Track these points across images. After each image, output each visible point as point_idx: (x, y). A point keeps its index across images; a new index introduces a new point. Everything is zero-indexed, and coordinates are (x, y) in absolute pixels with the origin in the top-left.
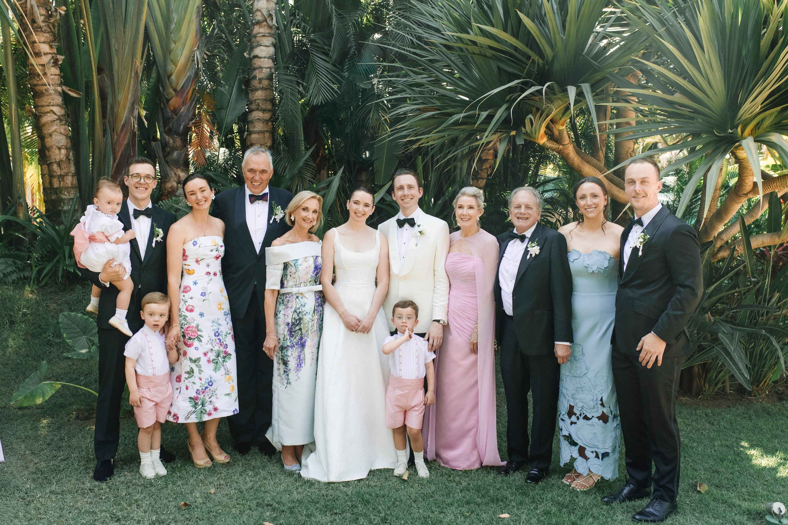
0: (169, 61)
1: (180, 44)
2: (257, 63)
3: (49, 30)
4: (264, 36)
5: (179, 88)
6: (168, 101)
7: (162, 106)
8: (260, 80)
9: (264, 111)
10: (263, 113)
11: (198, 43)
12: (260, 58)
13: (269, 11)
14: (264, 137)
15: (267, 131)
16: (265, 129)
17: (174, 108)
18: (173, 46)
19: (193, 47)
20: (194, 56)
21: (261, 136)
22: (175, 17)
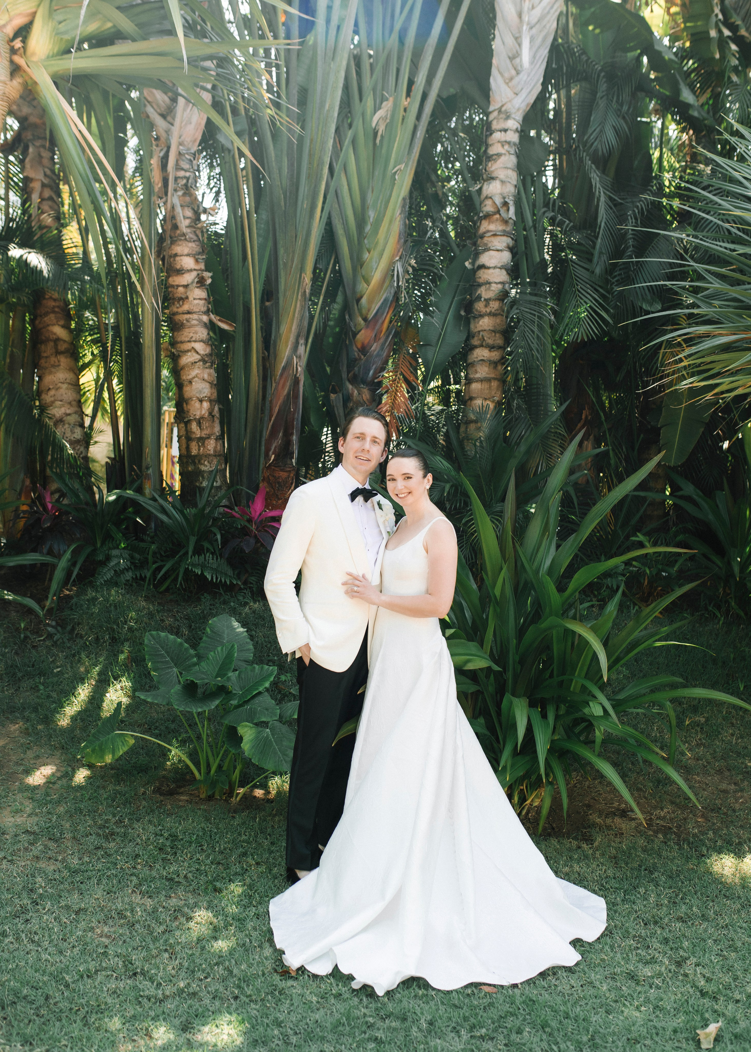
0: (360, 278)
1: (375, 254)
2: (483, 275)
3: (195, 238)
4: (495, 235)
5: (370, 316)
6: (355, 334)
7: (347, 342)
8: (487, 301)
9: (491, 348)
10: (490, 351)
11: (401, 250)
12: (489, 268)
13: (504, 198)
14: (490, 387)
15: (495, 379)
16: (493, 376)
17: (363, 344)
18: (366, 255)
19: (393, 256)
20: (394, 270)
21: (485, 385)
22: (371, 215)
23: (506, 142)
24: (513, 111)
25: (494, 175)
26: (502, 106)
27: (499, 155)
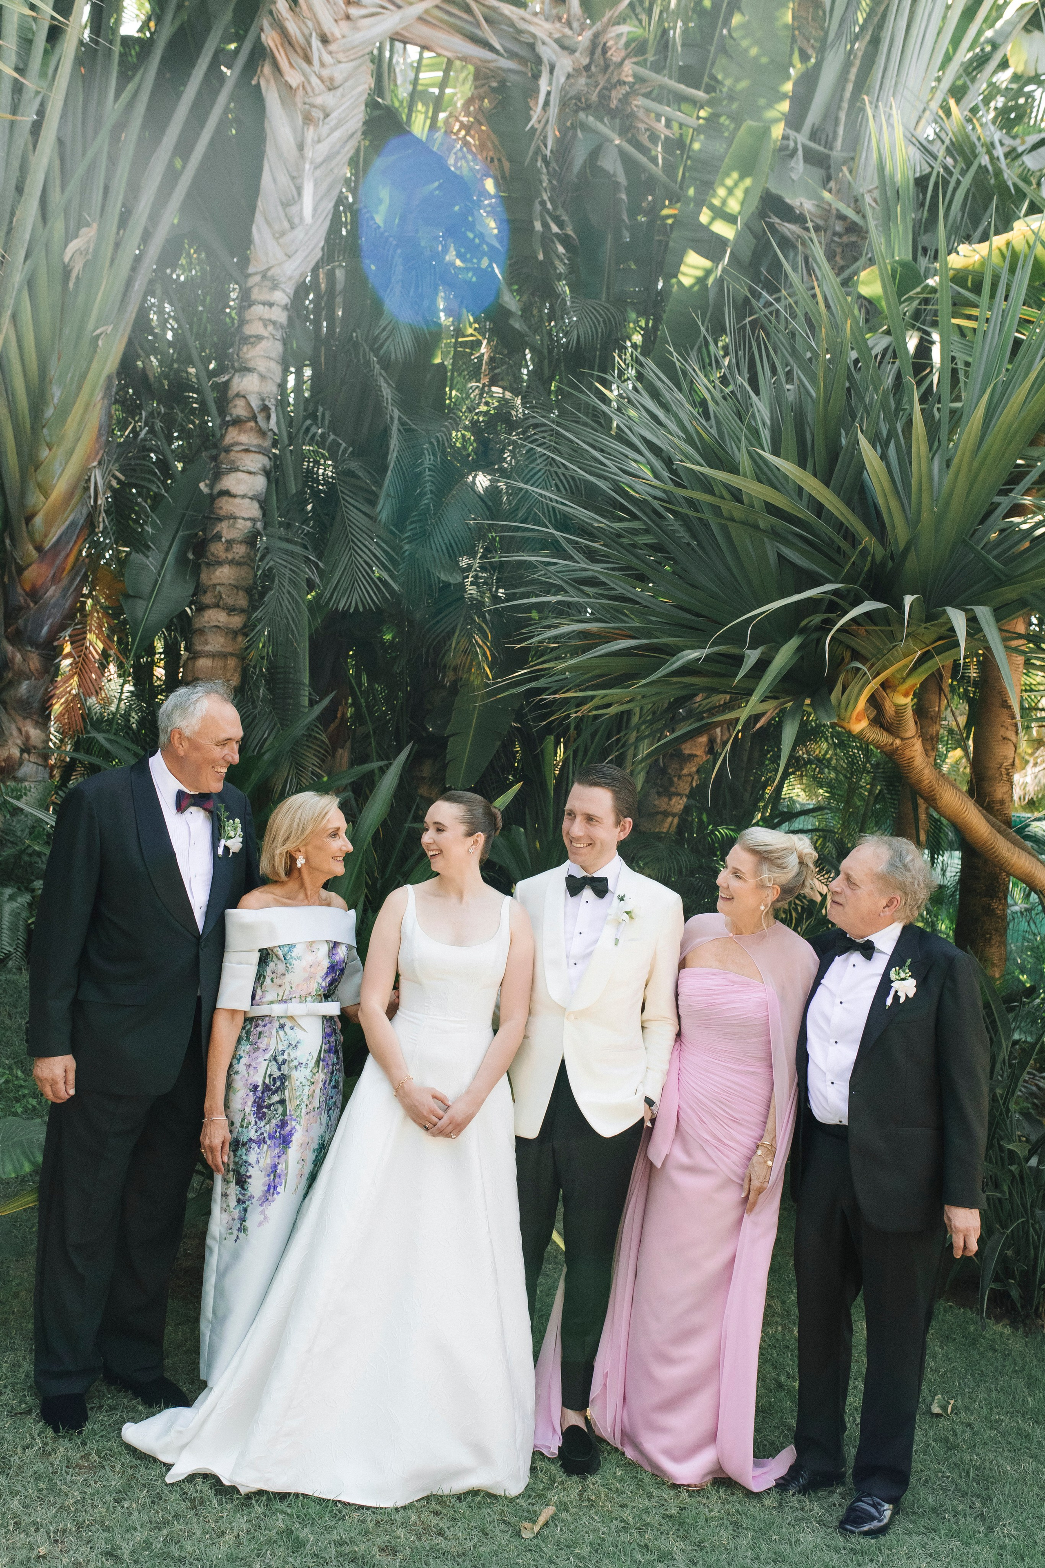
0: (32, 485)
1: (60, 452)
2: (226, 506)
4: (247, 451)
5: (48, 545)
6: (21, 570)
7: (6, 580)
8: (230, 542)
9: (231, 610)
10: (229, 615)
11: (101, 452)
12: (235, 496)
13: (263, 400)
14: (225, 666)
15: (232, 655)
16: (230, 650)
17: (34, 585)
18: (45, 453)
19: (89, 459)
20: (89, 480)
21: (219, 663)
22: (56, 393)
23: (270, 321)
24: (283, 279)
25: (251, 365)
26: (269, 269)
27: (259, 338)
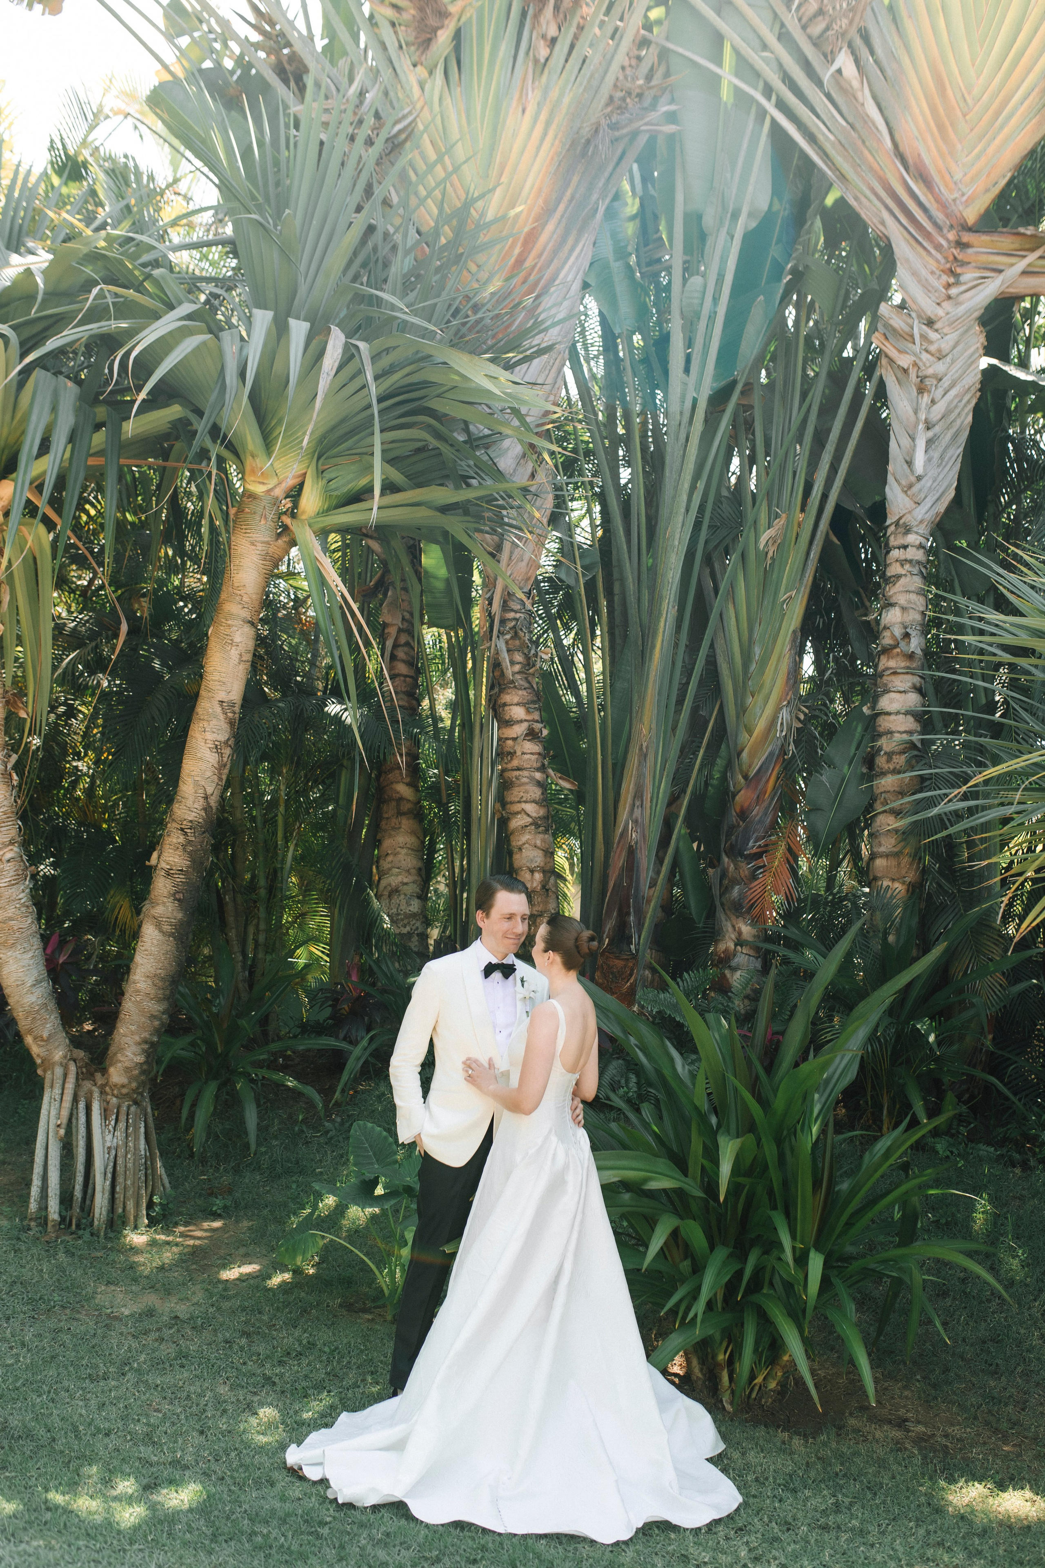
0: (742, 728)
1: (760, 698)
2: (885, 723)
3: (527, 685)
4: (897, 673)
5: (752, 774)
6: (734, 795)
7: (725, 805)
8: (890, 755)
9: (898, 814)
10: (897, 818)
11: (791, 693)
12: (889, 714)
13: (906, 628)
14: (899, 864)
15: (905, 854)
16: (903, 850)
17: (742, 807)
18: (751, 700)
19: (781, 701)
20: (779, 717)
21: (893, 862)
22: (757, 651)
23: (906, 560)
24: (914, 523)
25: (893, 600)
26: (900, 518)
27: (898, 577)
